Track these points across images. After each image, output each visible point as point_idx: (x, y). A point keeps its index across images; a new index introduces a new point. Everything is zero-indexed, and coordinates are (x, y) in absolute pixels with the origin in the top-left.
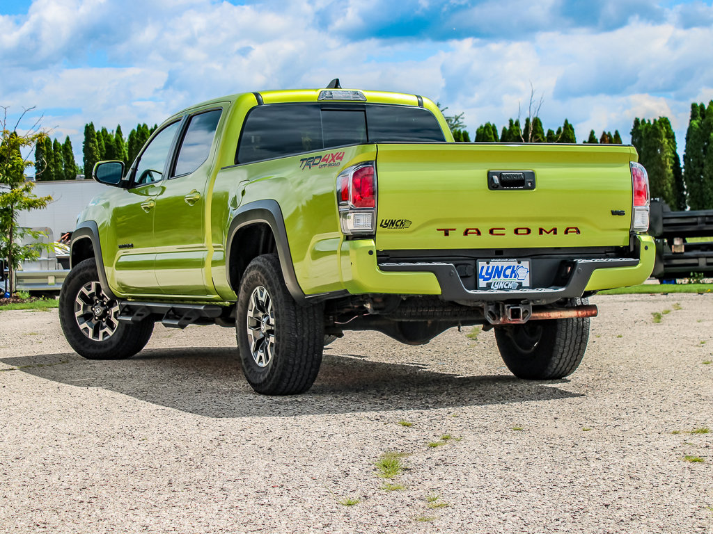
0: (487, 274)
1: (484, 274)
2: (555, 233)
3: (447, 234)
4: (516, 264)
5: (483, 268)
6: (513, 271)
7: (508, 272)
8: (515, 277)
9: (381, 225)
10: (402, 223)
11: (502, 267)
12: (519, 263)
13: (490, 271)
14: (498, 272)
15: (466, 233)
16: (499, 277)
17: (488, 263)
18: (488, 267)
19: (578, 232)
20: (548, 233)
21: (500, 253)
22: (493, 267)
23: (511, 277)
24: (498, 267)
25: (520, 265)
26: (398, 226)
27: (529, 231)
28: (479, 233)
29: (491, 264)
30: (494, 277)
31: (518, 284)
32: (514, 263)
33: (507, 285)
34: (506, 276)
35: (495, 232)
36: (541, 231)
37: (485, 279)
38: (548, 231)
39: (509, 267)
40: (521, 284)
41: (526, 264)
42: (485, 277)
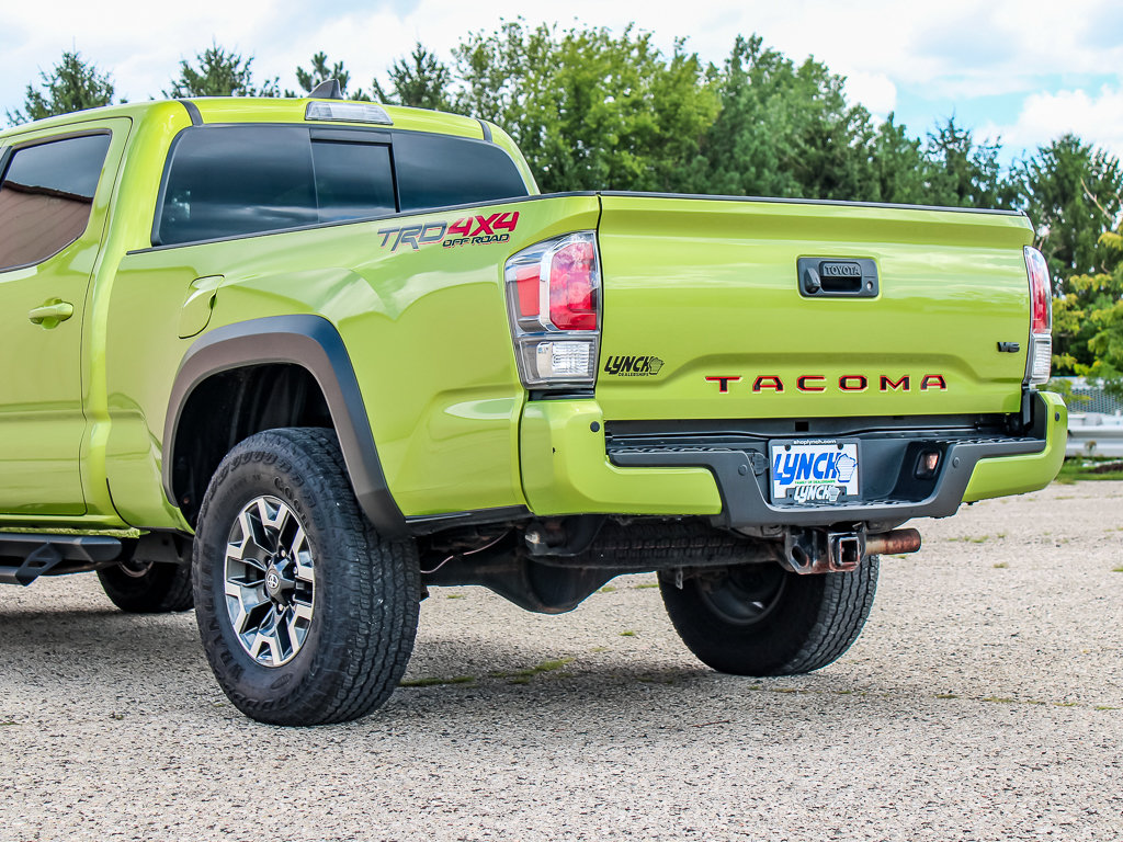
0: (787, 469)
1: (781, 469)
2: (906, 387)
3: (723, 388)
4: (834, 449)
5: (779, 456)
6: (831, 465)
7: (822, 466)
8: (834, 476)
9: (607, 369)
10: (646, 364)
11: (812, 455)
12: (840, 447)
13: (791, 465)
14: (806, 466)
15: (757, 386)
16: (807, 477)
17: (788, 448)
18: (789, 456)
19: (943, 385)
20: (895, 387)
21: (802, 427)
22: (797, 455)
23: (826, 477)
24: (804, 455)
25: (843, 452)
26: (636, 369)
27: (864, 383)
28: (779, 387)
29: (795, 450)
31: (839, 492)
32: (830, 448)
33: (821, 493)
34: (818, 475)
35: (807, 383)
36: (884, 382)
37: (783, 482)
38: (895, 381)
39: (823, 457)
40: (843, 490)
41: (850, 449)
42: (784, 476)
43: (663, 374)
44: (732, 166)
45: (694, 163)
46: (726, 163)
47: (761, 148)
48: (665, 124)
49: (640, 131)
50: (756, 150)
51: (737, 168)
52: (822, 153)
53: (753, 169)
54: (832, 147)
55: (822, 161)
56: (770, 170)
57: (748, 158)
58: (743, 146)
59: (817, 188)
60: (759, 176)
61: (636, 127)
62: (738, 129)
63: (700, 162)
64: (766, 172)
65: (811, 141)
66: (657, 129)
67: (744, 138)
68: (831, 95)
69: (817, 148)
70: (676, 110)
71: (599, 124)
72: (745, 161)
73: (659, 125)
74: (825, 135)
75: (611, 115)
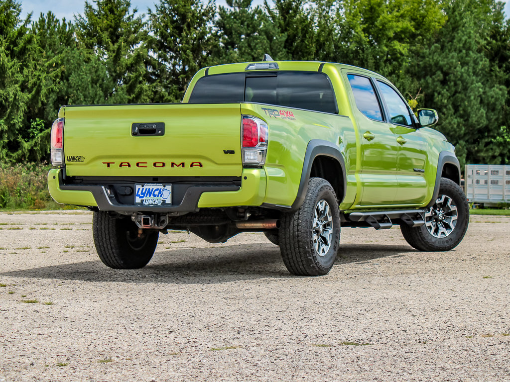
0: (142, 193)
1: (140, 193)
2: (183, 166)
3: (108, 166)
4: (162, 187)
5: (139, 189)
6: (160, 192)
7: (156, 193)
8: (161, 196)
9: (67, 160)
10: (79, 158)
11: (153, 189)
12: (164, 186)
13: (144, 192)
14: (150, 192)
15: (121, 166)
16: (150, 196)
17: (143, 186)
18: (143, 189)
19: (201, 166)
20: (178, 166)
21: (155, 180)
22: (146, 189)
23: (158, 196)
24: (149, 189)
25: (165, 188)
26: (76, 160)
27: (164, 165)
28: (129, 166)
29: (145, 187)
30: (146, 196)
31: (162, 202)
32: (160, 187)
33: (154, 202)
34: (155, 196)
35: (140, 165)
36: (173, 164)
37: (140, 197)
38: (178, 164)
39: (157, 190)
40: (164, 201)
41: (169, 187)
42: (141, 195)
43: (86, 161)
44: (453, 49)
45: (433, 47)
46: (449, 47)
47: (468, 40)
48: (417, 26)
49: (404, 31)
50: (466, 41)
51: (455, 50)
52: (499, 43)
53: (464, 51)
54: (505, 40)
55: (499, 47)
56: (473, 52)
57: (461, 45)
58: (459, 38)
59: (497, 62)
60: (467, 55)
61: (402, 28)
62: (456, 29)
63: (436, 47)
64: (471, 52)
65: (493, 37)
66: (413, 30)
67: (459, 35)
68: (496, 13)
69: (497, 40)
70: (423, 19)
71: (383, 26)
72: (460, 47)
73: (414, 27)
74: (501, 34)
75: (389, 21)
